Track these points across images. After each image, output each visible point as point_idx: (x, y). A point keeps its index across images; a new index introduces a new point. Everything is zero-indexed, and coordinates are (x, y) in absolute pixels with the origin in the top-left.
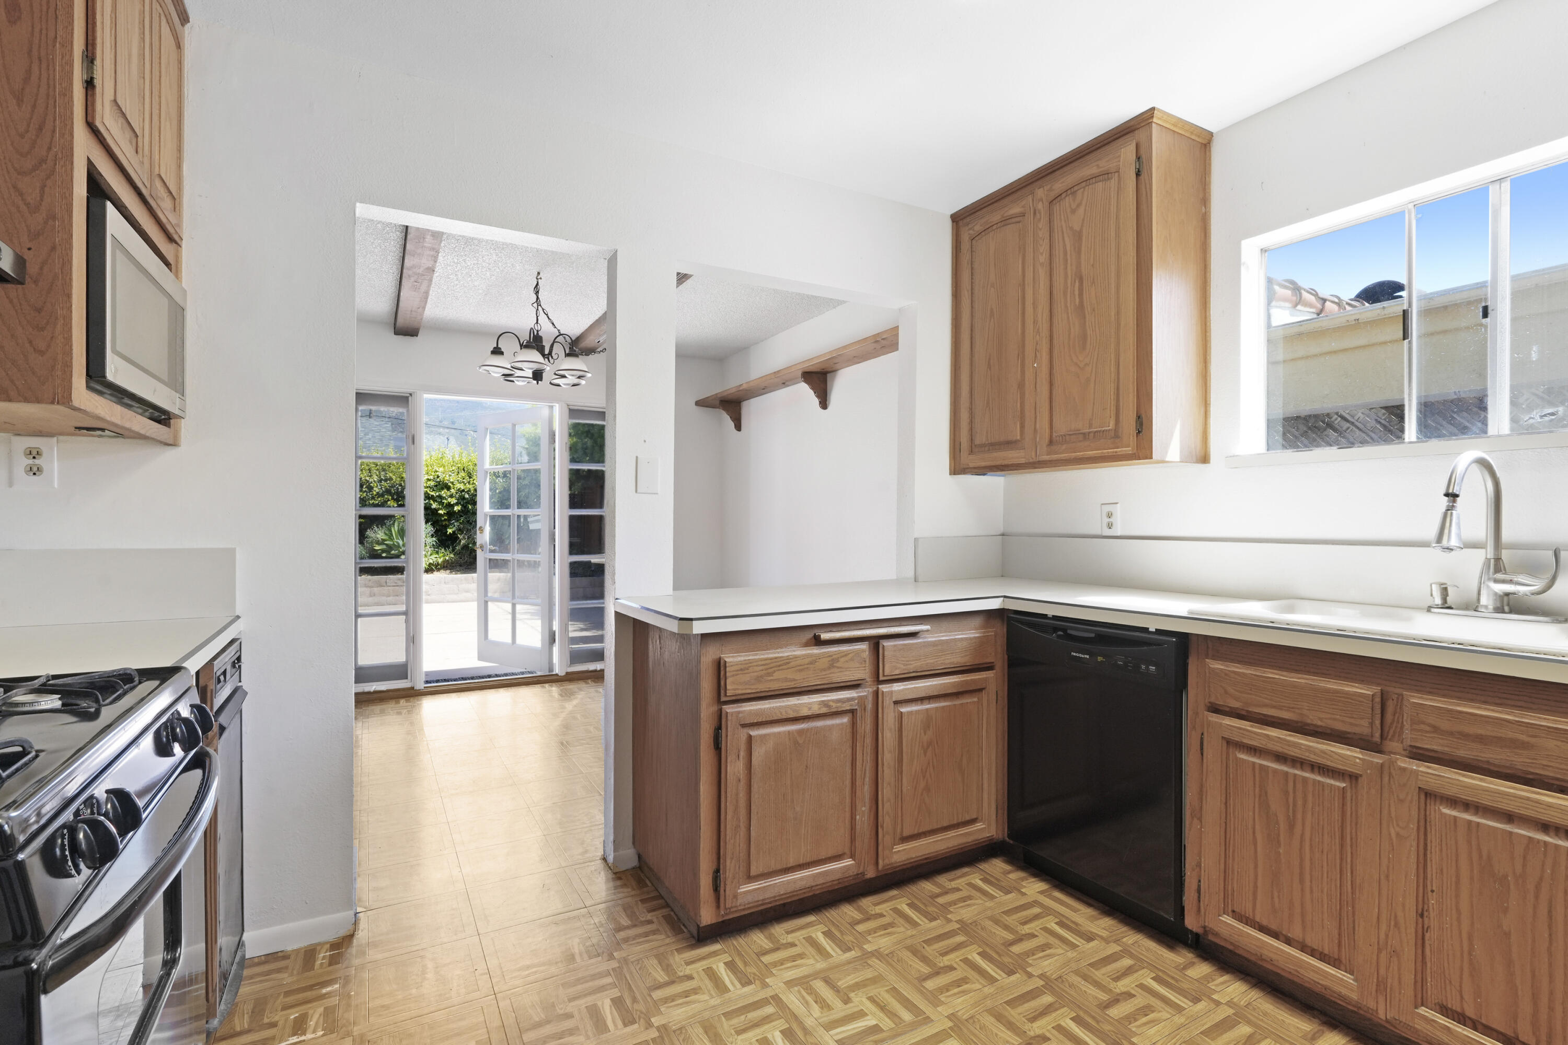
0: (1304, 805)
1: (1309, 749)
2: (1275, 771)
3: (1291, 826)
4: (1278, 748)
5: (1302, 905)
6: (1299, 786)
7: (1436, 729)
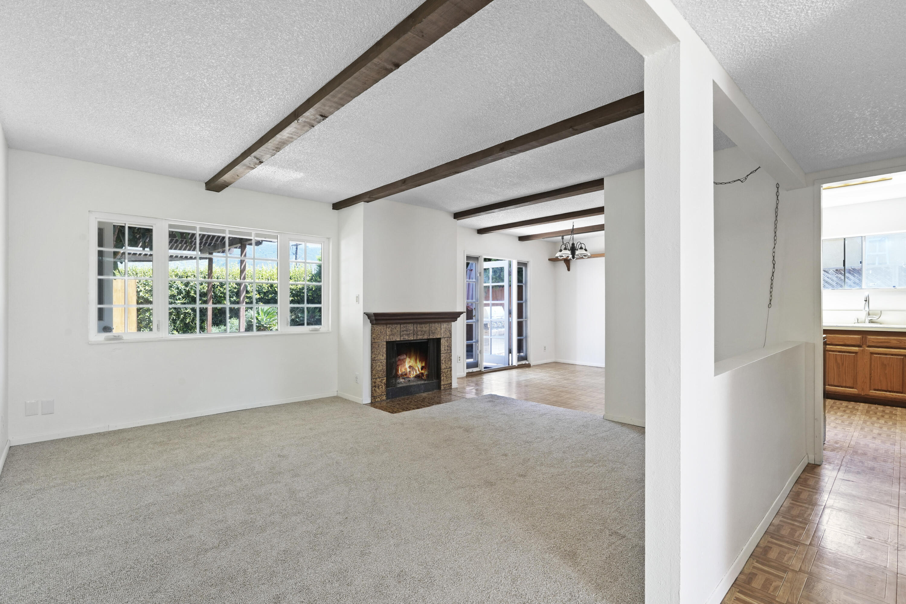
0: (846, 360)
1: (847, 349)
2: (839, 354)
3: (843, 364)
4: (840, 350)
5: (845, 379)
6: (845, 357)
7: (873, 342)
